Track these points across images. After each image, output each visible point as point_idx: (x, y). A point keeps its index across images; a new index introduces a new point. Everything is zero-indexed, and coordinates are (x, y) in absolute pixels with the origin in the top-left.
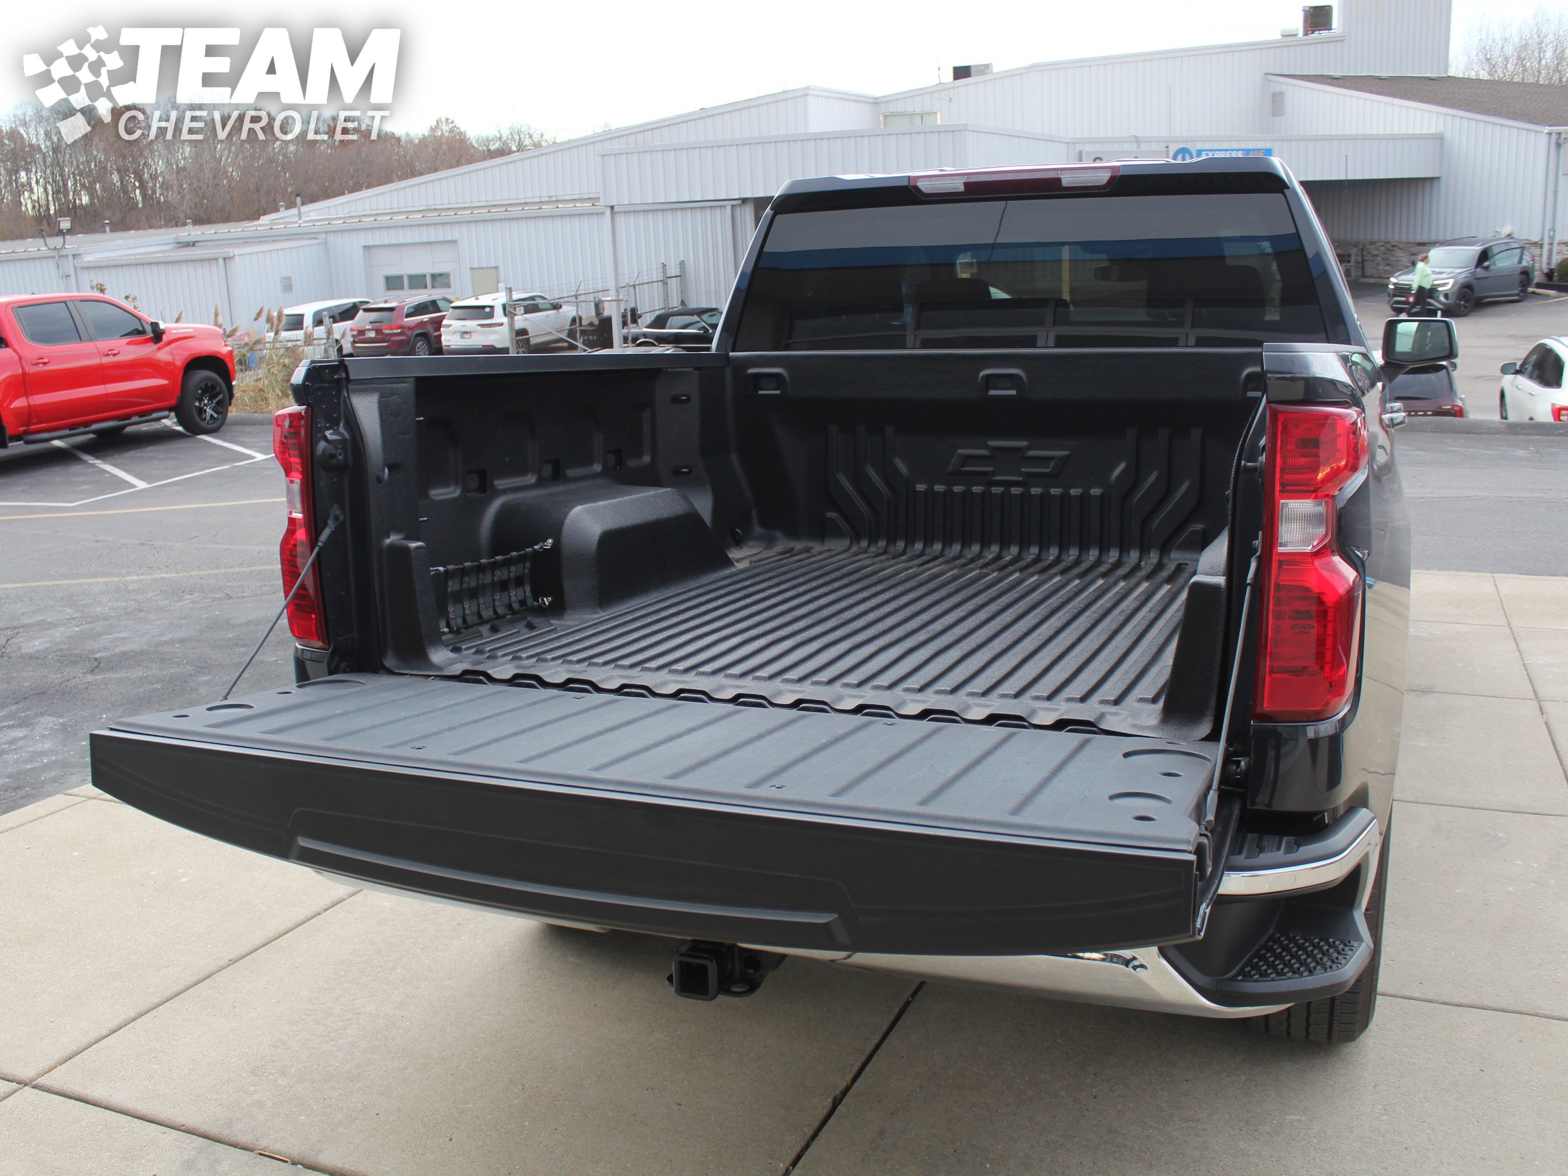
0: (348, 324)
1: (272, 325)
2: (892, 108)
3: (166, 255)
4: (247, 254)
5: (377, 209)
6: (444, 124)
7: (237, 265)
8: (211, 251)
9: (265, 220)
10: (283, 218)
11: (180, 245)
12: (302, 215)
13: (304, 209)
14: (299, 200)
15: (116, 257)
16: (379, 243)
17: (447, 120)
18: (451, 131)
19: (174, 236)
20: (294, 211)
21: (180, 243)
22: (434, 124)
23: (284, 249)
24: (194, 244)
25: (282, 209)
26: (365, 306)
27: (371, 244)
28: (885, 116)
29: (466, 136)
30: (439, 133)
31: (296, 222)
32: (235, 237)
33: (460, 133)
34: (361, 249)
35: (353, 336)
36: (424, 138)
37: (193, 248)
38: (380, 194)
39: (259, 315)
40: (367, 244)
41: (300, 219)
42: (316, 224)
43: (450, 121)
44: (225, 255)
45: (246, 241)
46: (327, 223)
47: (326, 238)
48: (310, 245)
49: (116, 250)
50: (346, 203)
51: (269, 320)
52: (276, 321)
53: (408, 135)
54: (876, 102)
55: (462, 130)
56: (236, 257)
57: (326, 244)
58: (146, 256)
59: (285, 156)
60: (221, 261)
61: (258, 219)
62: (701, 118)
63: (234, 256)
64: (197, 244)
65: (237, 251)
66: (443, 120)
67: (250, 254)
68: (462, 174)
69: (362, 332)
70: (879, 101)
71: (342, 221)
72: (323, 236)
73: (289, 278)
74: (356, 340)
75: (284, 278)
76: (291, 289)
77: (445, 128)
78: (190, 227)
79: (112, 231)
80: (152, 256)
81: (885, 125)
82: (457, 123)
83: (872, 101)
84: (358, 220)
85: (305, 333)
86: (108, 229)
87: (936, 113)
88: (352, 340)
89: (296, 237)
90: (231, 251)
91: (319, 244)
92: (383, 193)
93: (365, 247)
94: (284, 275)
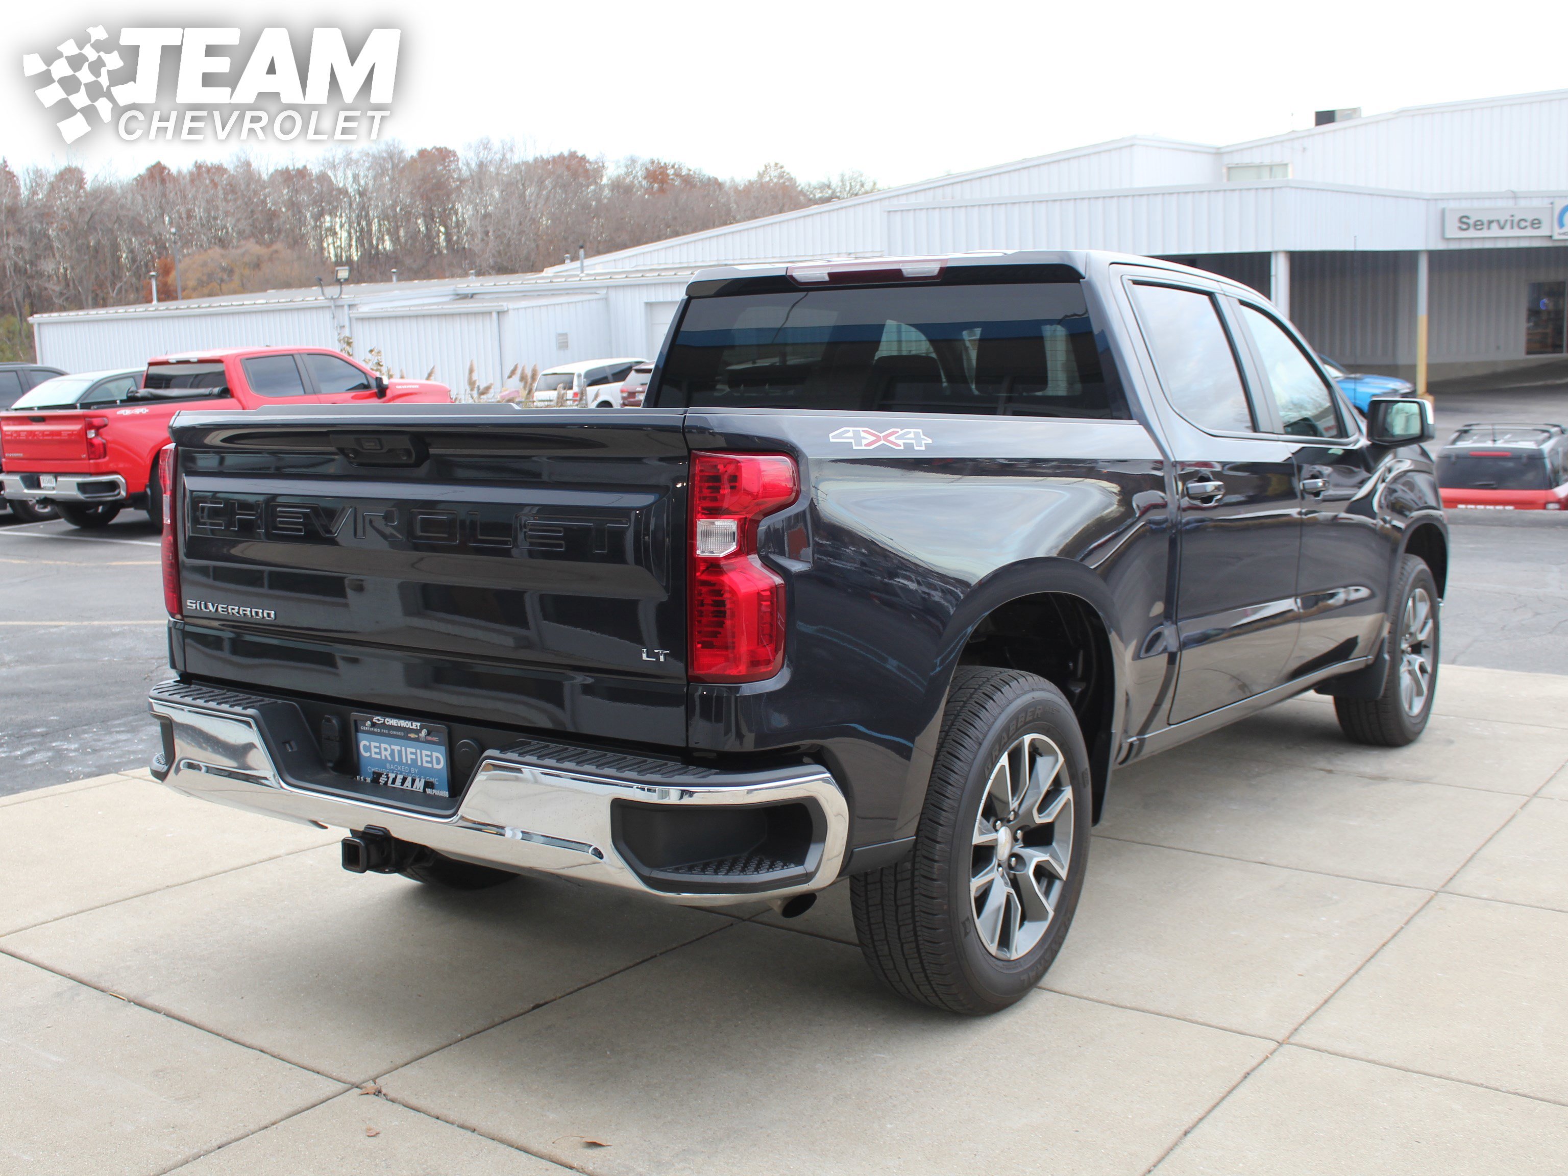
0: (619, 385)
1: (526, 383)
2: (1236, 159)
3: (440, 307)
4: (522, 308)
5: (666, 264)
6: (772, 169)
7: (510, 321)
8: (485, 304)
9: (549, 272)
10: (566, 271)
11: (458, 297)
12: (585, 269)
13: (588, 262)
14: (582, 252)
15: (391, 308)
16: (662, 300)
17: (776, 164)
18: (781, 176)
19: (452, 288)
20: (577, 264)
21: (458, 295)
22: (762, 169)
23: (561, 304)
24: (472, 296)
25: (567, 261)
26: (638, 367)
27: (653, 300)
28: (1229, 169)
29: (796, 183)
30: (767, 179)
31: (577, 276)
32: (514, 290)
33: (791, 179)
34: (643, 305)
35: (623, 398)
36: (751, 183)
37: (471, 300)
38: (669, 247)
39: (513, 372)
40: (649, 301)
41: (582, 272)
42: (597, 278)
43: (779, 166)
44: (499, 309)
45: (525, 295)
46: (609, 277)
47: (607, 293)
48: (589, 300)
49: (392, 301)
50: (633, 256)
51: (523, 378)
52: (529, 380)
53: (733, 180)
54: (1218, 153)
55: (793, 176)
56: (510, 312)
57: (606, 299)
58: (420, 308)
59: (599, 201)
60: (495, 315)
61: (542, 271)
62: (1015, 170)
63: (507, 311)
64: (476, 296)
65: (511, 305)
66: (772, 164)
67: (525, 308)
68: (756, 228)
69: (632, 394)
70: (1223, 150)
71: (625, 276)
72: (604, 291)
73: (566, 335)
74: (626, 402)
75: (560, 335)
76: (567, 346)
77: (774, 173)
78: (472, 278)
79: (399, 280)
80: (426, 308)
81: (1229, 180)
82: (786, 169)
83: (1214, 151)
84: (640, 275)
85: (559, 394)
86: (394, 278)
87: (1286, 165)
88: (622, 402)
89: (578, 291)
90: (505, 305)
91: (599, 299)
92: (672, 247)
93: (647, 304)
94: (560, 331)
